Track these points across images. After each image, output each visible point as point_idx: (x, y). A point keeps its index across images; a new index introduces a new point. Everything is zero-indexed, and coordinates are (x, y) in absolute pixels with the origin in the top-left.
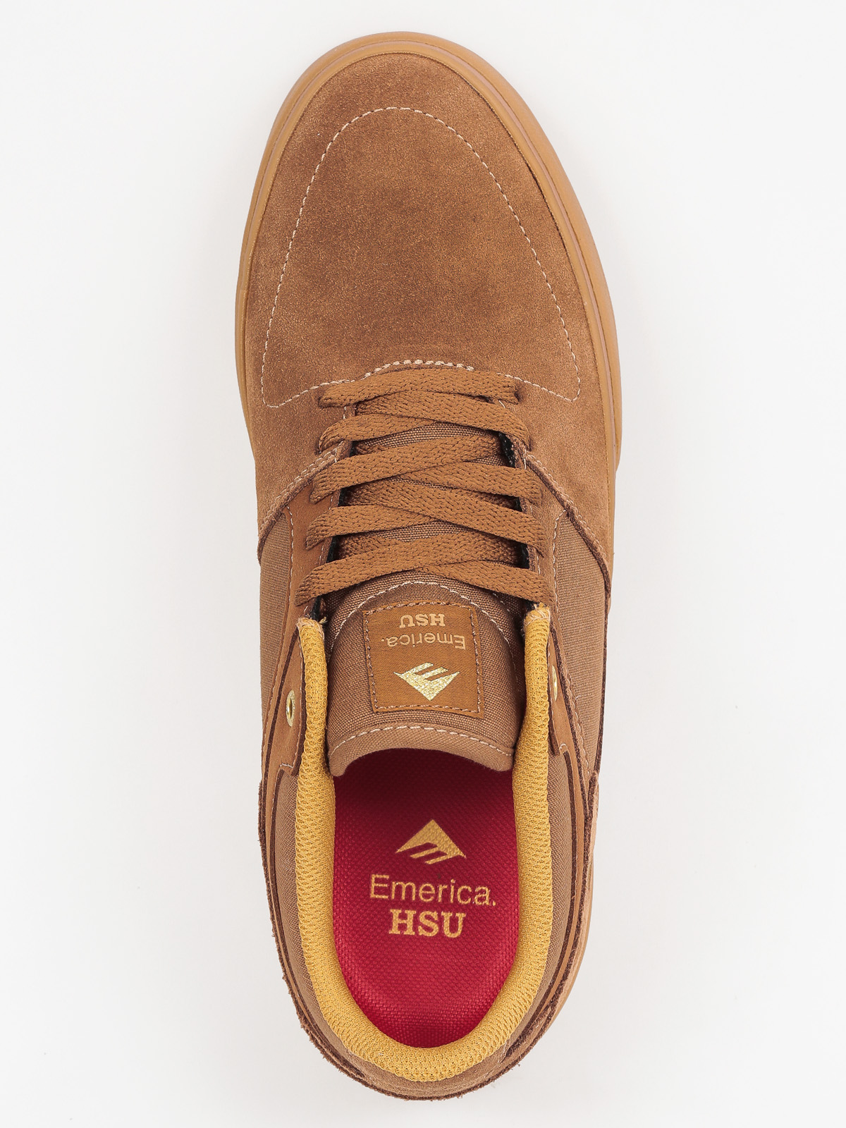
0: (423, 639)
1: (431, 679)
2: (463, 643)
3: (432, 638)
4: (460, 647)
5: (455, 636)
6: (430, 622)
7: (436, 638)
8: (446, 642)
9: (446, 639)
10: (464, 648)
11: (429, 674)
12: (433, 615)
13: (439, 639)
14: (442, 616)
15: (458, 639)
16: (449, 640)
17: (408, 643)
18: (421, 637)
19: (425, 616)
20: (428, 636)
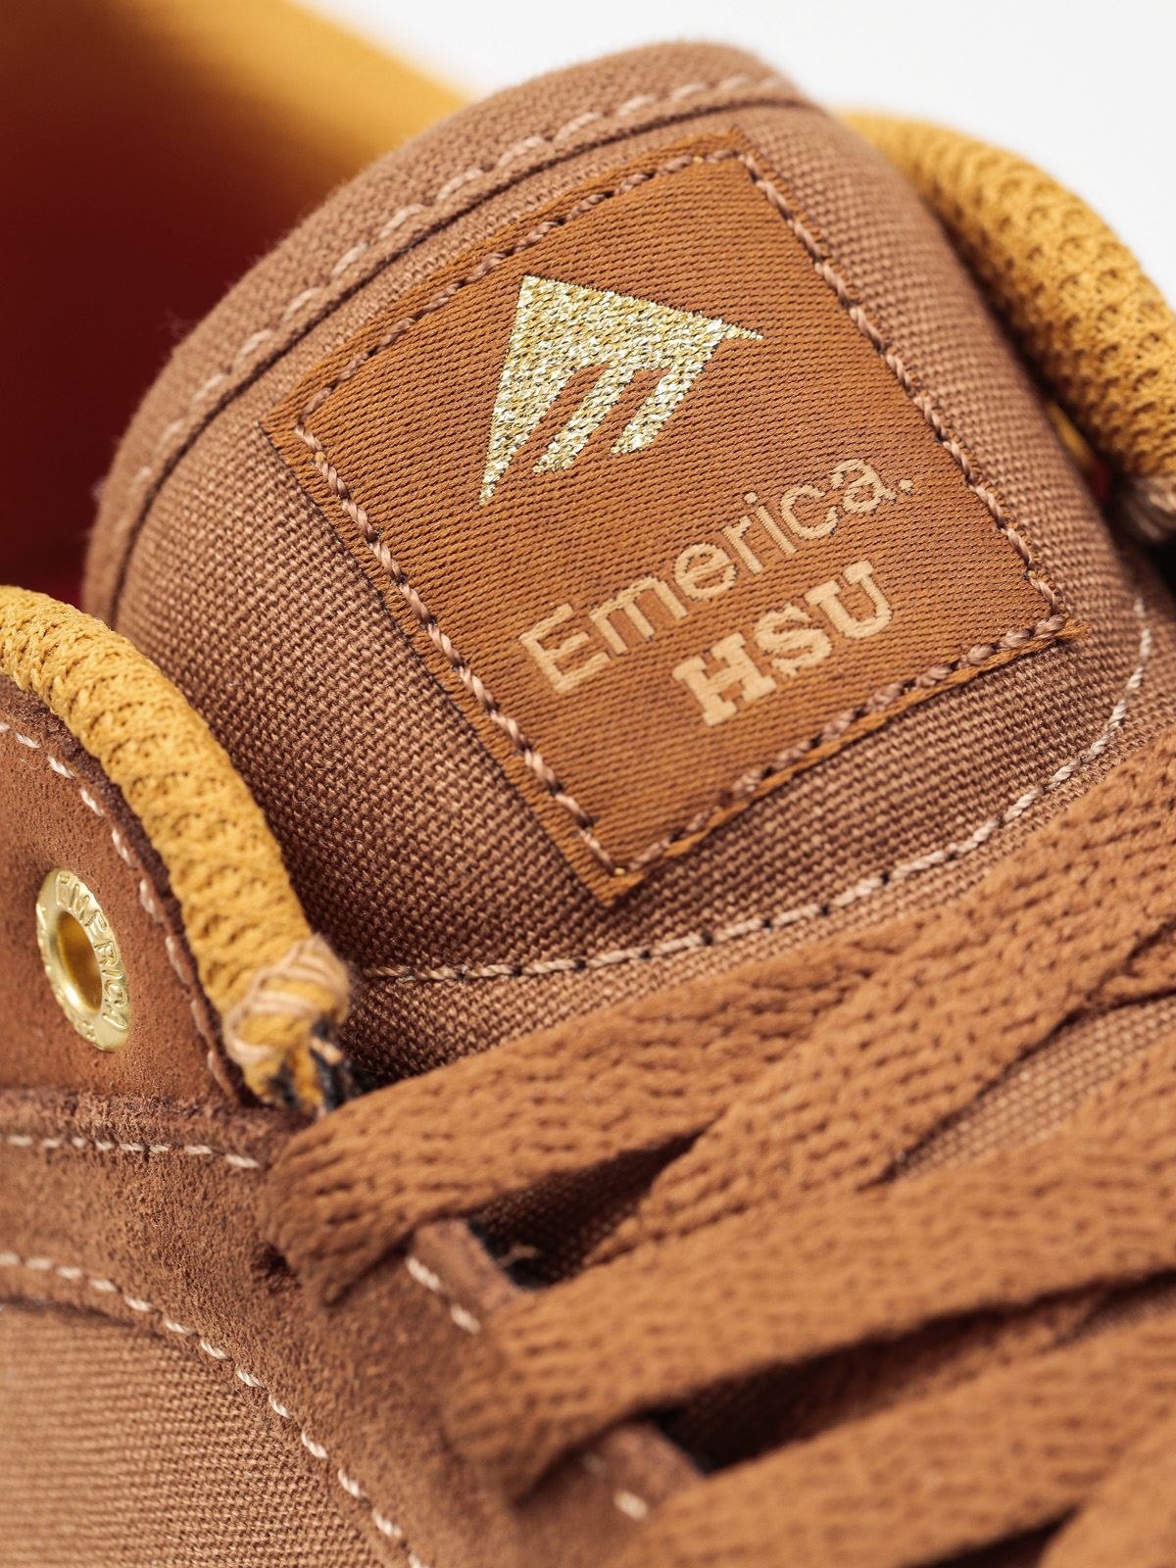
0: (730, 551)
1: (584, 381)
2: (545, 658)
3: (692, 576)
4: (546, 625)
5: (600, 660)
6: (751, 649)
7: (677, 591)
8: (624, 599)
9: (633, 612)
10: (530, 639)
11: (604, 397)
12: (758, 686)
13: (662, 589)
14: (717, 712)
15: (581, 655)
16: (618, 619)
17: (787, 502)
18: (746, 553)
19: (787, 667)
20: (717, 577)
